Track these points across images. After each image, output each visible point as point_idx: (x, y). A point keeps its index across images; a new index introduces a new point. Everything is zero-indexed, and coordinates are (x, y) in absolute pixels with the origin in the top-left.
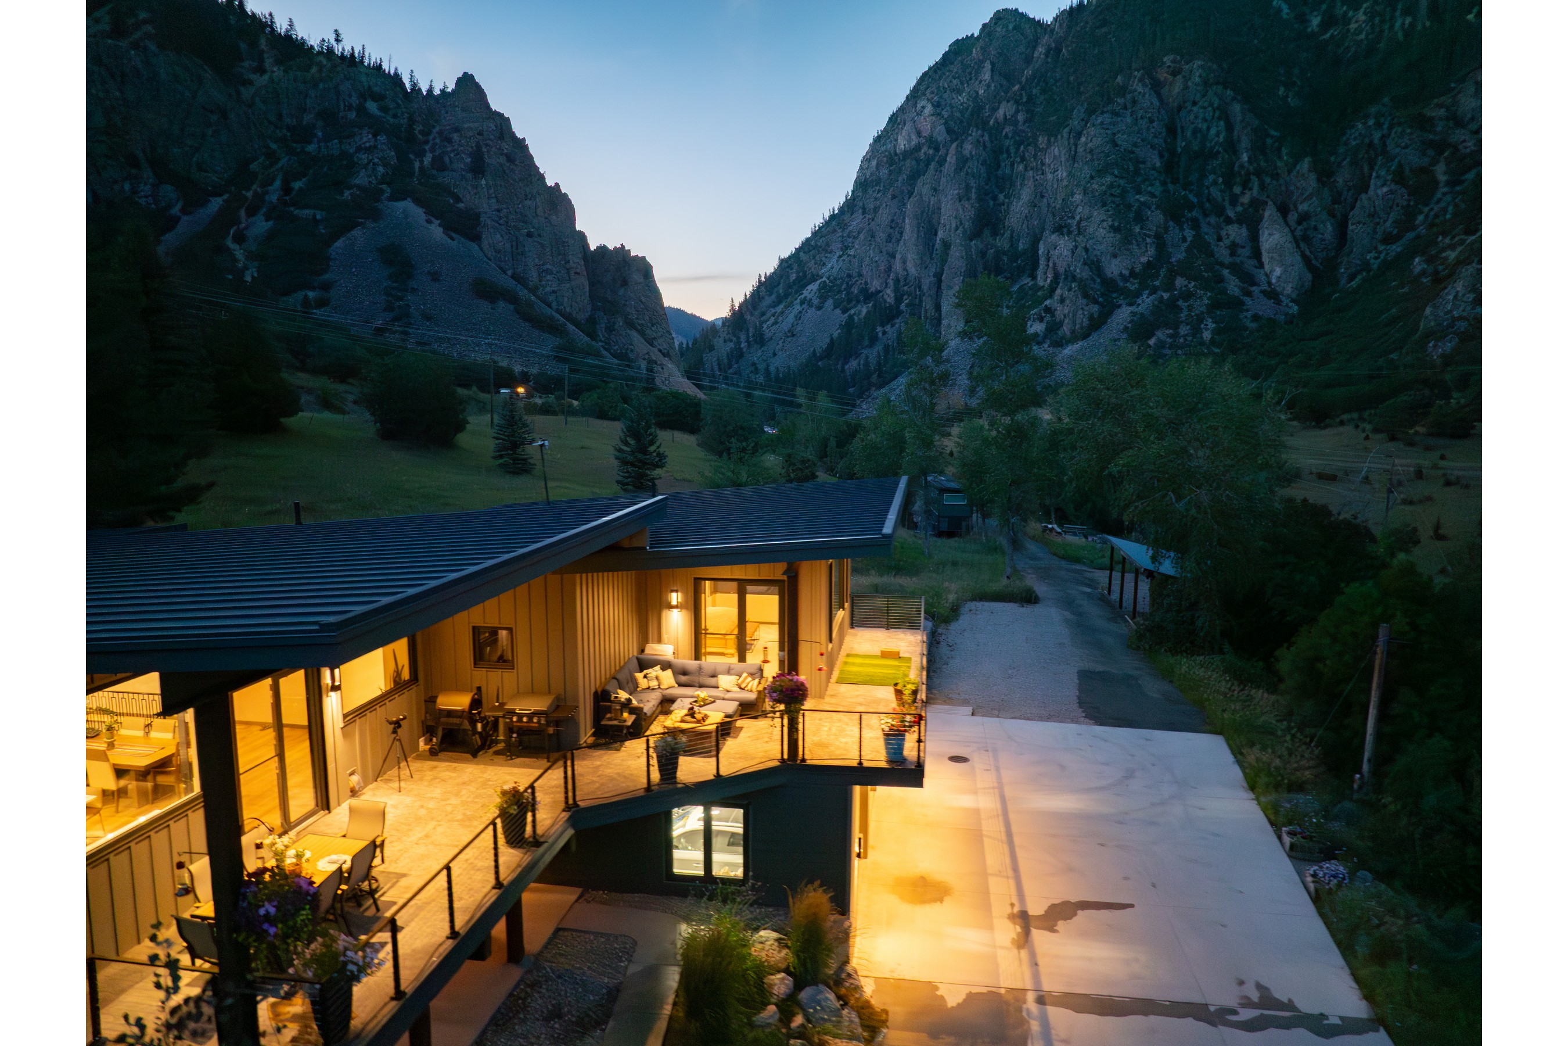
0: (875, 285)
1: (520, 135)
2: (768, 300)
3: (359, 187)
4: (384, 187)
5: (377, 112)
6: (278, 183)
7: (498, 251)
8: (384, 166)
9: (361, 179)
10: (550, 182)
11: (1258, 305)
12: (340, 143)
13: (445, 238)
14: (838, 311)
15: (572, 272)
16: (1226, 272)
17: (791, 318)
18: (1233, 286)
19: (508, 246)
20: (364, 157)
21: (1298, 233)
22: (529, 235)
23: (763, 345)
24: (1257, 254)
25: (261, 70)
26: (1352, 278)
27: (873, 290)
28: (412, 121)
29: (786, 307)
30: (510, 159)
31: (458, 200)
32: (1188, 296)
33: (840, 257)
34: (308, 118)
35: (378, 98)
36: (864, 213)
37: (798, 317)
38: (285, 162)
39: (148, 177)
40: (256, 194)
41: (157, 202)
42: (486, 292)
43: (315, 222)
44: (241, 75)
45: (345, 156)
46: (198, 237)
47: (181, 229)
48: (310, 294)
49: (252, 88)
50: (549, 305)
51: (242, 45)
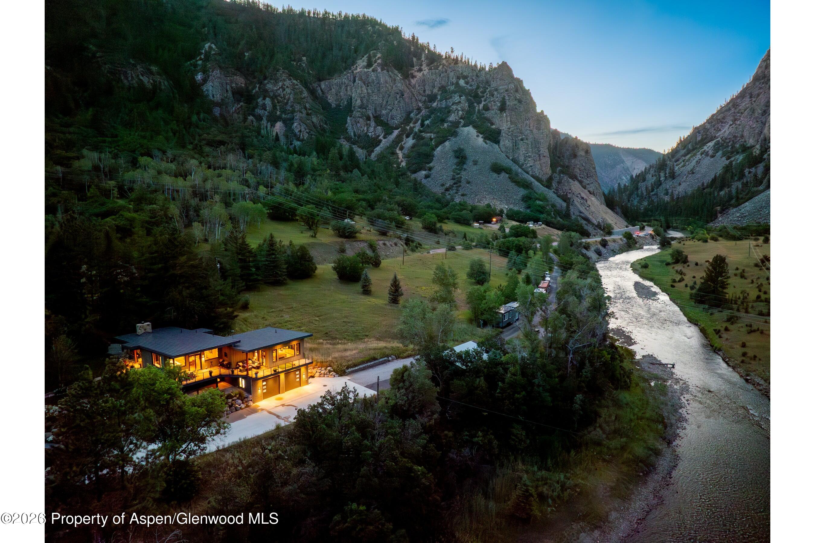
0: (751, 142)
1: (527, 88)
2: (683, 152)
3: (451, 122)
4: (462, 120)
5: (464, 85)
6: (420, 122)
7: (506, 148)
8: (462, 110)
9: (452, 118)
10: (539, 110)
12: (446, 101)
13: (484, 143)
14: (724, 158)
15: (541, 156)
17: (694, 163)
19: (511, 145)
20: (454, 107)
22: (522, 140)
23: (674, 179)
25: (420, 70)
27: (749, 145)
28: (478, 87)
29: (691, 157)
30: (520, 101)
31: (492, 124)
33: (731, 125)
34: (435, 91)
35: (465, 77)
36: (751, 97)
38: (424, 112)
39: (373, 124)
40: (411, 128)
41: (375, 134)
42: (497, 169)
43: (431, 139)
44: (412, 74)
45: (447, 107)
46: (388, 148)
47: (381, 145)
48: (424, 173)
49: (415, 79)
50: (528, 173)
51: (415, 59)
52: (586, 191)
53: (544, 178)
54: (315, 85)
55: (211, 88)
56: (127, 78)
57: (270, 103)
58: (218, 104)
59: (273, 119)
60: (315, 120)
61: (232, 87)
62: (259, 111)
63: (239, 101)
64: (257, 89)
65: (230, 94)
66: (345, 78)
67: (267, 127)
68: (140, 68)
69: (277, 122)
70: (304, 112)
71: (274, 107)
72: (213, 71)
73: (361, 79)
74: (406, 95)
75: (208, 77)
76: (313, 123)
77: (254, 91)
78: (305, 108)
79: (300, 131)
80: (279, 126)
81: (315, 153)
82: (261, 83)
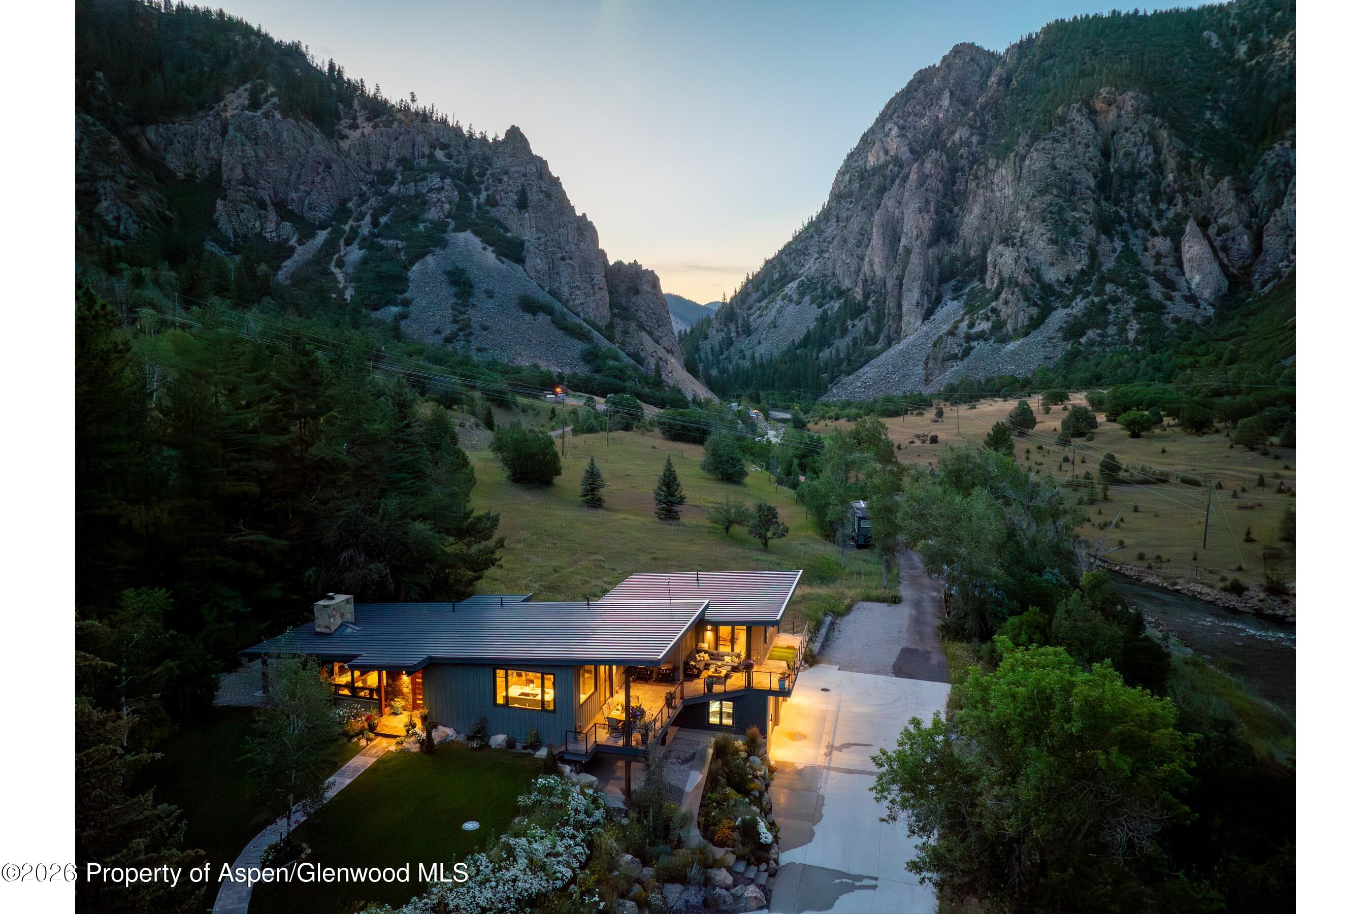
0: (847, 283)
1: (555, 174)
2: (755, 296)
3: (430, 222)
4: (450, 220)
5: (444, 159)
6: (368, 218)
7: (538, 272)
8: (450, 203)
9: (433, 214)
10: (579, 213)
11: (1179, 309)
12: (416, 185)
13: (498, 262)
14: (814, 306)
15: (596, 288)
16: (1150, 280)
17: (774, 312)
18: (1156, 291)
19: (546, 267)
20: (434, 196)
21: (1217, 244)
22: (563, 259)
23: (749, 335)
24: (1179, 264)
26: (1265, 283)
27: (844, 288)
28: (471, 166)
29: (769, 303)
30: (548, 196)
31: (507, 230)
32: (1115, 300)
33: (817, 259)
34: (391, 165)
35: (444, 147)
36: (838, 221)
37: (780, 311)
38: (373, 201)
39: (273, 216)
40: (351, 227)
41: (278, 236)
42: (530, 306)
43: (398, 250)
44: (339, 132)
45: (418, 195)
46: (309, 263)
47: (296, 257)
48: (394, 309)
49: (348, 142)
50: (578, 315)
51: (341, 107)
53: (603, 324)
54: (136, 130)
60: (145, 199)
66: (202, 125)
70: (121, 180)
73: (239, 129)
74: (335, 167)
76: (143, 204)
79: (118, 219)
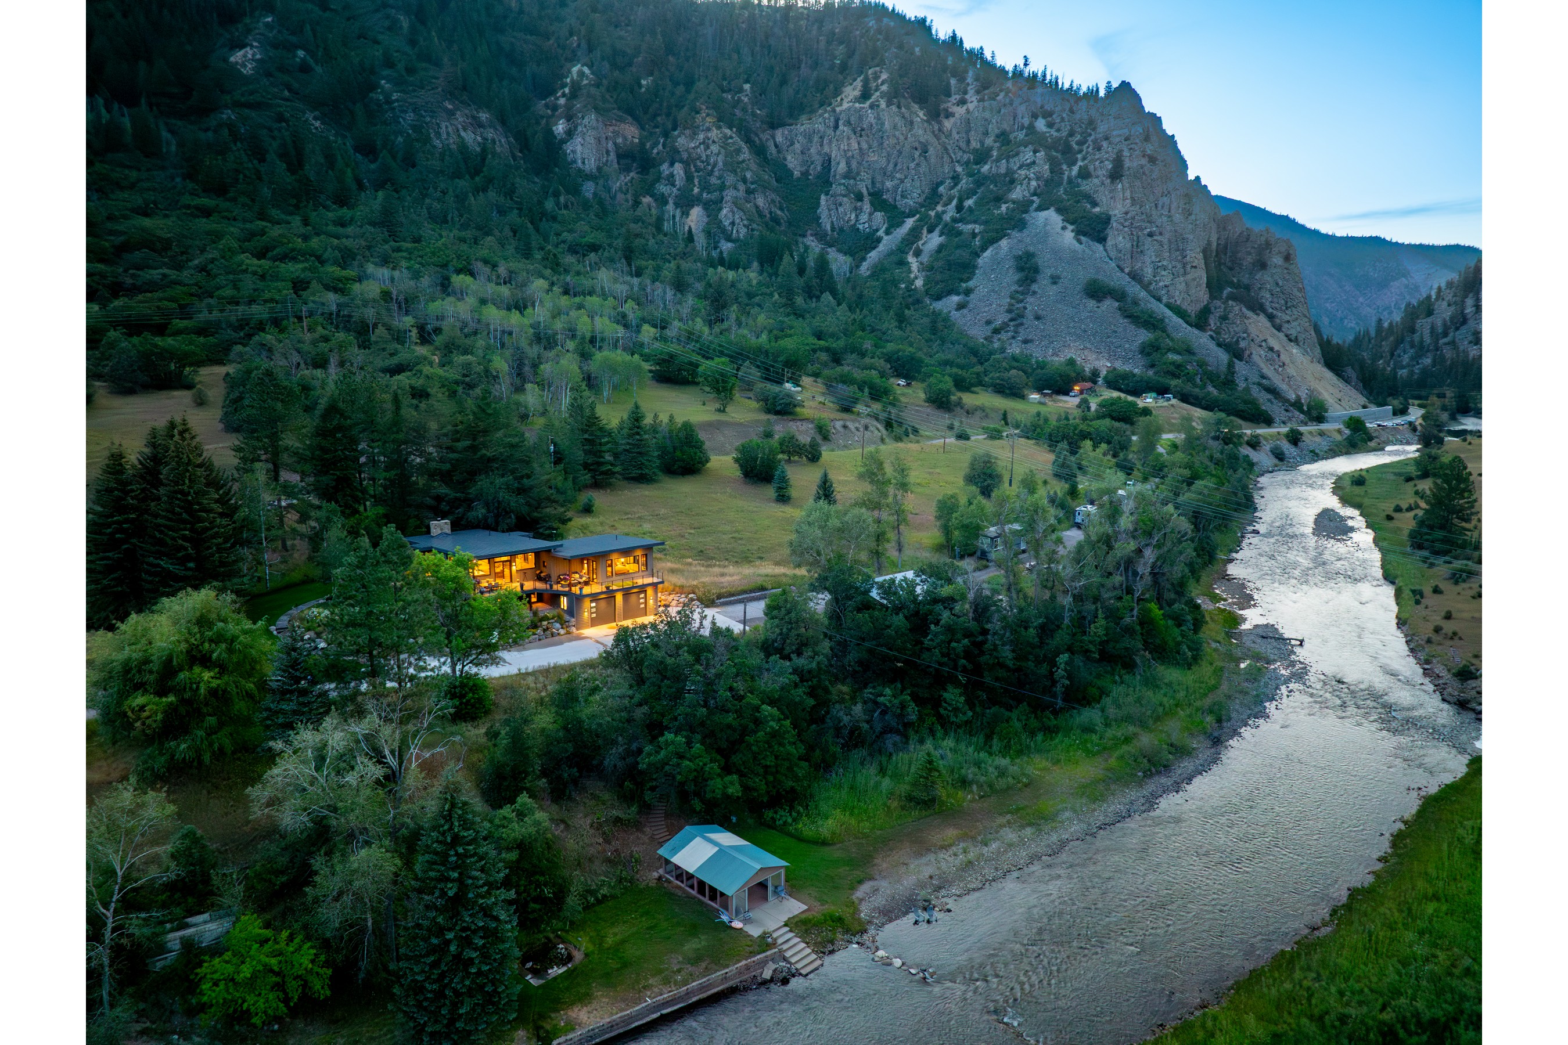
3: (1014, 202)
4: (1035, 198)
5: (1044, 129)
6: (954, 202)
7: (1119, 251)
8: (1038, 179)
9: (1018, 193)
10: (1191, 177)
12: (1008, 162)
13: (1075, 242)
15: (1189, 267)
19: (1129, 245)
20: (1023, 172)
22: (1150, 235)
25: (962, 102)
28: (1071, 134)
30: (1155, 160)
31: (1095, 204)
35: (1048, 114)
38: (965, 183)
39: (867, 207)
40: (937, 214)
41: (870, 227)
42: (1096, 291)
43: (974, 235)
44: (946, 110)
45: (1010, 172)
46: (891, 253)
47: (881, 247)
48: (955, 299)
49: (952, 120)
50: (1159, 300)
51: (953, 81)
52: (1281, 335)
53: (1193, 310)
54: (764, 136)
55: (579, 148)
56: (438, 134)
57: (682, 172)
58: (590, 177)
59: (686, 203)
60: (760, 201)
61: (615, 144)
62: (663, 188)
63: (627, 170)
64: (660, 147)
65: (613, 156)
66: (818, 122)
67: (674, 217)
68: (460, 118)
69: (693, 206)
70: (742, 187)
71: (689, 178)
72: (583, 118)
73: (848, 123)
74: (931, 151)
75: (576, 128)
76: (757, 207)
77: (655, 151)
78: (744, 180)
79: (733, 223)
80: (696, 217)
81: (755, 264)
82: (666, 135)
